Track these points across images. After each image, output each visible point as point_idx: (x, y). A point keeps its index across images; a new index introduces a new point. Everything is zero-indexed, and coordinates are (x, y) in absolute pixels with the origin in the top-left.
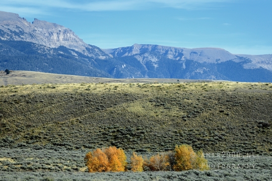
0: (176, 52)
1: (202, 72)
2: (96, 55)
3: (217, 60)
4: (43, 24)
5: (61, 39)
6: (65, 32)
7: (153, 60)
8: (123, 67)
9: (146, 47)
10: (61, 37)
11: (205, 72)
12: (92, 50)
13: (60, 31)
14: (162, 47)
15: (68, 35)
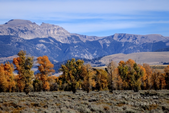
0: (134, 37)
1: (132, 48)
2: (72, 41)
3: (154, 41)
4: (46, 25)
5: (56, 33)
6: (58, 29)
7: (107, 43)
8: (75, 47)
9: (121, 35)
10: (56, 32)
11: (134, 48)
12: (70, 38)
13: (55, 29)
14: (128, 34)
15: (60, 30)
